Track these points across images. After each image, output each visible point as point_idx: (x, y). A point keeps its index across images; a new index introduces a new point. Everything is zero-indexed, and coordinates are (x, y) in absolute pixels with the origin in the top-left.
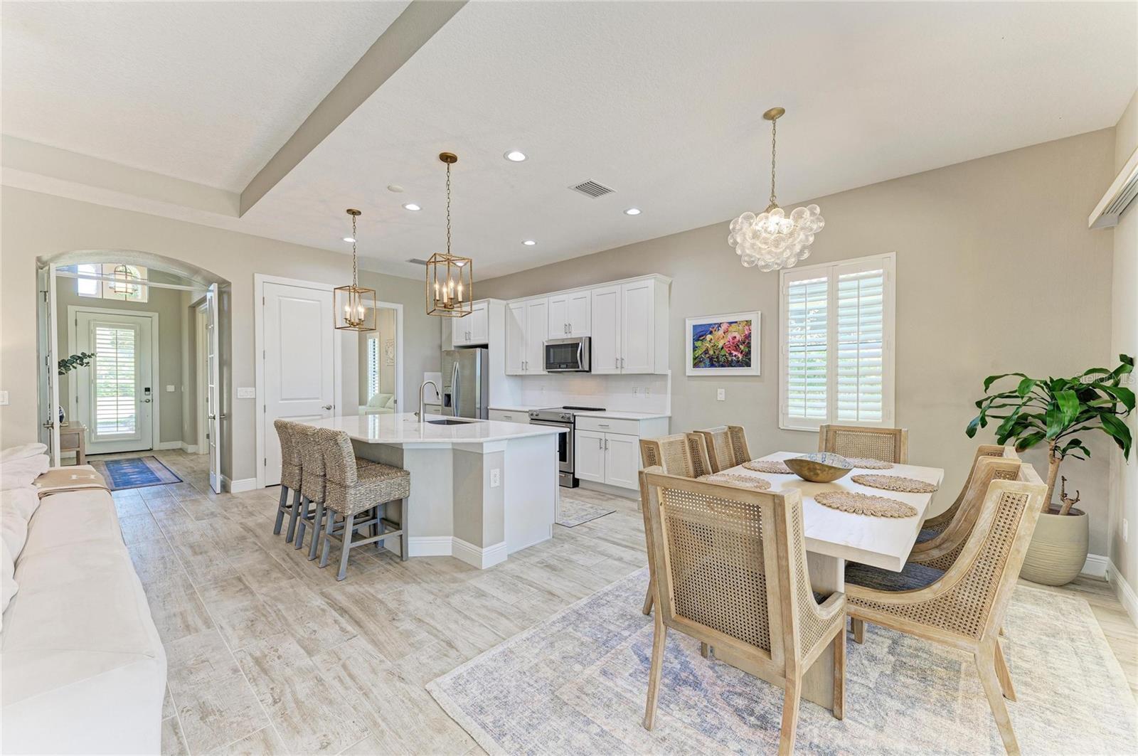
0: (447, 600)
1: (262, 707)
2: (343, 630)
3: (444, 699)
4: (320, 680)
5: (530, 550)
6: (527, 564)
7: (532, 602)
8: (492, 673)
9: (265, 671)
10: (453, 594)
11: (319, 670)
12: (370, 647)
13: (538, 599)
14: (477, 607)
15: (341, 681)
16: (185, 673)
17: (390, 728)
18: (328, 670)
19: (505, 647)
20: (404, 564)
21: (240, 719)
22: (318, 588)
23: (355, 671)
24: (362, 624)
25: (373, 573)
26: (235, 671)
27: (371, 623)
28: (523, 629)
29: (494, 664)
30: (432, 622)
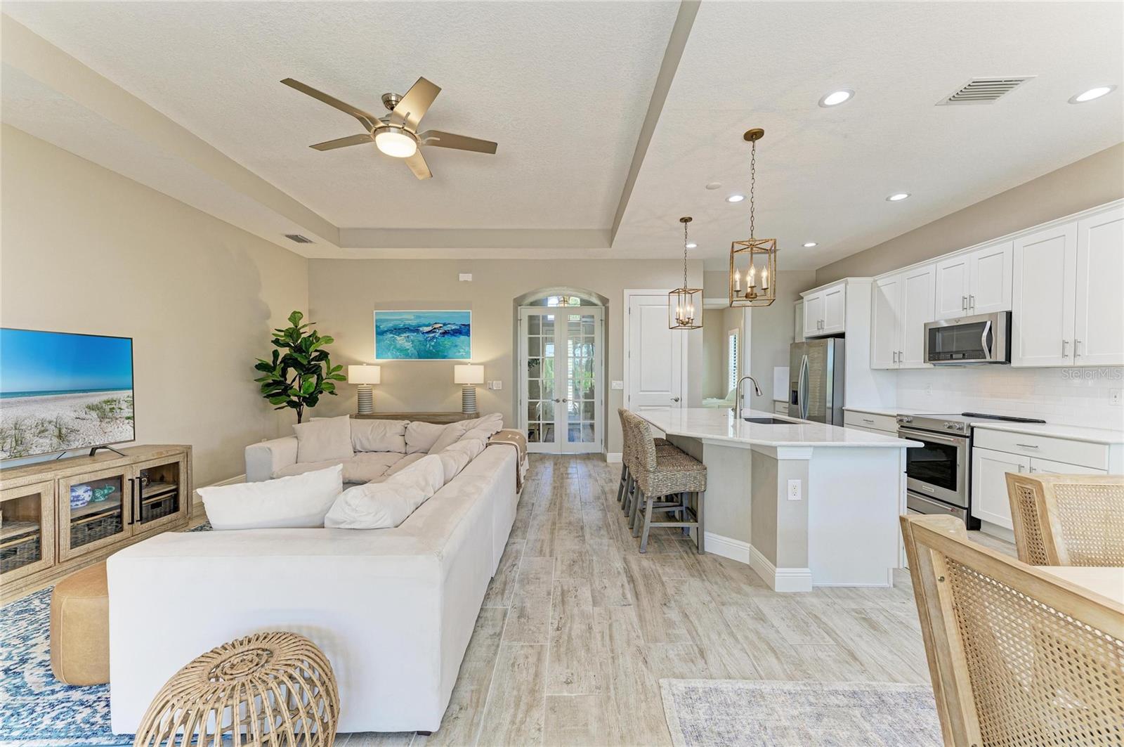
0: (721, 607)
1: (550, 628)
2: (624, 595)
3: (669, 701)
4: (590, 628)
5: (851, 591)
6: (836, 607)
7: (820, 654)
8: (728, 706)
9: (563, 602)
10: (730, 605)
11: (594, 619)
12: (635, 620)
13: (831, 654)
14: (748, 628)
15: (603, 637)
16: (526, 581)
17: (616, 699)
18: (599, 623)
19: (758, 688)
20: (700, 557)
21: (535, 629)
22: (624, 553)
23: (617, 636)
24: (639, 597)
25: (669, 556)
26: (549, 594)
27: (647, 599)
28: (791, 678)
29: (735, 698)
30: (696, 622)
